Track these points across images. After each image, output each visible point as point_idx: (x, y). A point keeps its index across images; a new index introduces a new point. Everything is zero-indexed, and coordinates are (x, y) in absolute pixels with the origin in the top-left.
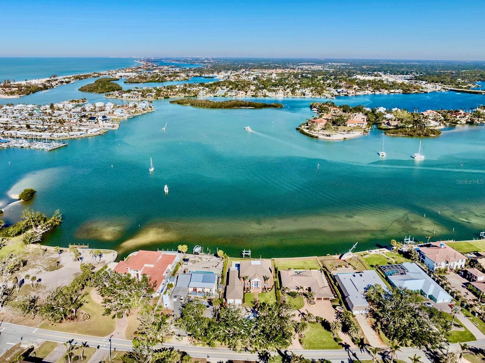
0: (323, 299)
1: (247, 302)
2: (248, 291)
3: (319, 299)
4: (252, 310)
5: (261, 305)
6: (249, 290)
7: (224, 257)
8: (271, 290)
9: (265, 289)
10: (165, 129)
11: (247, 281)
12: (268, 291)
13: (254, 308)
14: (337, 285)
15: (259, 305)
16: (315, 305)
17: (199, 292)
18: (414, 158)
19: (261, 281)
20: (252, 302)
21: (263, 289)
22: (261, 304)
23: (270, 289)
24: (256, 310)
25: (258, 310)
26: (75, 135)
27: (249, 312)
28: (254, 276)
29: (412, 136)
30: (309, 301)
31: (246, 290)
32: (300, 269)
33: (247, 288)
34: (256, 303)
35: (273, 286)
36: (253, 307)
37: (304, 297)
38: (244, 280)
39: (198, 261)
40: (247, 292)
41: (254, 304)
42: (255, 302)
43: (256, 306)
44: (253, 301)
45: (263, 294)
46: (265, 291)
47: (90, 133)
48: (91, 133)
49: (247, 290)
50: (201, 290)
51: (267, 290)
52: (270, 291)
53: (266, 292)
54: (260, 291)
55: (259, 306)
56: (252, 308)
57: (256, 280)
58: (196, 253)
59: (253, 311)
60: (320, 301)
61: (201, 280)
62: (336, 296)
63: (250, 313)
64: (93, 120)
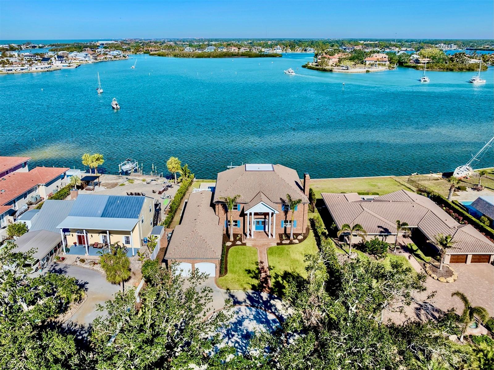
0: (470, 258)
1: (232, 272)
2: (239, 243)
3: (459, 259)
4: (249, 297)
5: (280, 279)
6: (240, 240)
7: (181, 172)
8: (305, 238)
9: (288, 236)
11: (234, 214)
12: (296, 241)
13: (257, 289)
14: (487, 223)
15: (274, 280)
16: (453, 277)
17: (95, 246)
18: (472, 82)
19: (276, 212)
20: (249, 272)
21: (281, 236)
22: (277, 276)
23: (300, 237)
24: (265, 295)
25: (271, 297)
27: (240, 303)
28: (256, 198)
29: (451, 70)
30: (428, 265)
31: (232, 239)
32: (368, 194)
33: (235, 235)
34: (263, 275)
35: (308, 230)
36: (254, 287)
37: (407, 255)
38: (226, 211)
39: (123, 185)
40: (234, 244)
41: (256, 277)
42: (260, 271)
43: (262, 282)
44: (253, 267)
45: (283, 250)
46: (288, 242)
49: (235, 240)
50: (98, 239)
51: (292, 238)
52: (300, 241)
53: (291, 243)
54: (273, 241)
55: (271, 282)
56: (250, 291)
57: (260, 208)
58: (126, 173)
59: (253, 301)
60: (461, 266)
61: (100, 212)
63: (243, 308)
64: (46, 62)
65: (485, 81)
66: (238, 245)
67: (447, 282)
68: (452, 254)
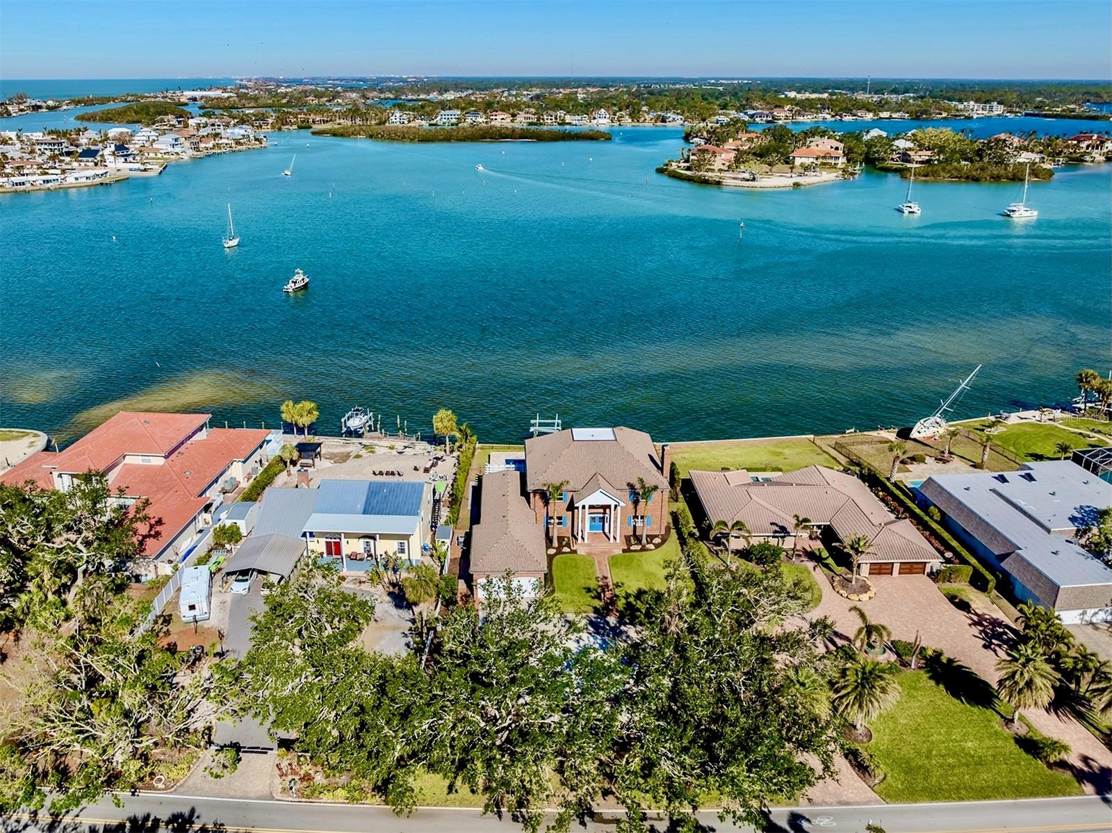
0: (896, 568)
1: (562, 590)
2: (566, 549)
3: (880, 569)
4: (591, 623)
5: (631, 599)
6: (568, 545)
7: (458, 435)
8: (664, 541)
9: (638, 539)
10: (289, 173)
11: (557, 507)
12: (652, 546)
13: (602, 613)
14: (937, 516)
15: (623, 601)
16: (869, 594)
17: (353, 557)
18: (1009, 216)
19: (622, 504)
20: (589, 590)
21: (627, 538)
22: (628, 596)
23: (657, 541)
24: (612, 620)
25: (621, 621)
26: (28, 185)
27: (579, 631)
28: (591, 484)
29: (976, 180)
30: (837, 578)
31: (556, 544)
32: (764, 470)
33: (560, 539)
34: (608, 594)
35: (668, 529)
36: (596, 610)
37: (810, 565)
38: (546, 503)
39: (358, 456)
40: (559, 552)
41: (598, 597)
42: (605, 588)
43: (607, 604)
44: (593, 584)
45: (632, 560)
46: (639, 547)
47: (74, 181)
48: (76, 179)
49: (561, 546)
50: (357, 546)
51: (644, 541)
52: (657, 546)
53: (644, 549)
54: (617, 547)
55: (621, 604)
56: (592, 615)
57: (598, 498)
58: (355, 434)
59: (597, 627)
60: (884, 579)
61: (360, 506)
62: (949, 555)
63: (584, 635)
64: (90, 159)
65: (1036, 213)
66: (565, 553)
67: (860, 600)
68: (873, 561)
